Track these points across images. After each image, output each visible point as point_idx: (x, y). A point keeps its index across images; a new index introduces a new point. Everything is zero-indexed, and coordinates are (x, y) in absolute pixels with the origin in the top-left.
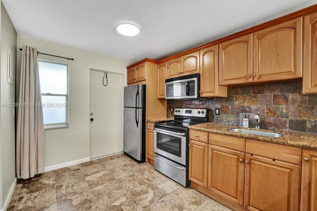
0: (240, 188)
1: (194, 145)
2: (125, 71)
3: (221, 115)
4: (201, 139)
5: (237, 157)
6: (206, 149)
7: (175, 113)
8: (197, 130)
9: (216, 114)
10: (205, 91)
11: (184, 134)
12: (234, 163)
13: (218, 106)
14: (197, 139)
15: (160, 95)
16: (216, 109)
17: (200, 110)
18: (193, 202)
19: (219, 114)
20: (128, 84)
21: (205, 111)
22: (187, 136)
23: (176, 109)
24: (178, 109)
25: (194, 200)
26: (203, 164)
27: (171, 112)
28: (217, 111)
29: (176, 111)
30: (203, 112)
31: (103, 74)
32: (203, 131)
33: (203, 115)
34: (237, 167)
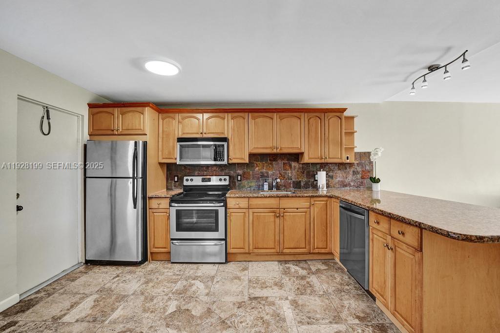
0: (277, 238)
1: (232, 214)
2: (85, 111)
3: (243, 182)
4: (242, 206)
5: (273, 214)
6: (247, 215)
7: (185, 183)
8: (238, 197)
9: (238, 181)
10: (234, 156)
11: (222, 204)
12: (272, 219)
13: (240, 172)
14: (237, 206)
15: (164, 158)
16: (238, 175)
17: (223, 178)
18: (242, 270)
19: (240, 181)
20: (90, 135)
21: (227, 178)
22: (225, 206)
23: (185, 178)
24: (189, 178)
25: (241, 268)
26: (244, 230)
27: (173, 182)
28: (239, 177)
29: (187, 180)
30: (225, 180)
31: (41, 112)
32: (244, 197)
33: (227, 183)
34: (275, 221)
